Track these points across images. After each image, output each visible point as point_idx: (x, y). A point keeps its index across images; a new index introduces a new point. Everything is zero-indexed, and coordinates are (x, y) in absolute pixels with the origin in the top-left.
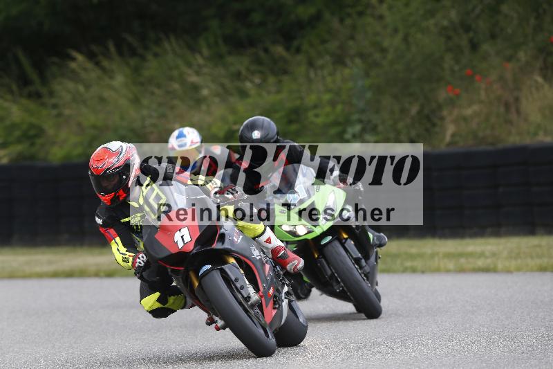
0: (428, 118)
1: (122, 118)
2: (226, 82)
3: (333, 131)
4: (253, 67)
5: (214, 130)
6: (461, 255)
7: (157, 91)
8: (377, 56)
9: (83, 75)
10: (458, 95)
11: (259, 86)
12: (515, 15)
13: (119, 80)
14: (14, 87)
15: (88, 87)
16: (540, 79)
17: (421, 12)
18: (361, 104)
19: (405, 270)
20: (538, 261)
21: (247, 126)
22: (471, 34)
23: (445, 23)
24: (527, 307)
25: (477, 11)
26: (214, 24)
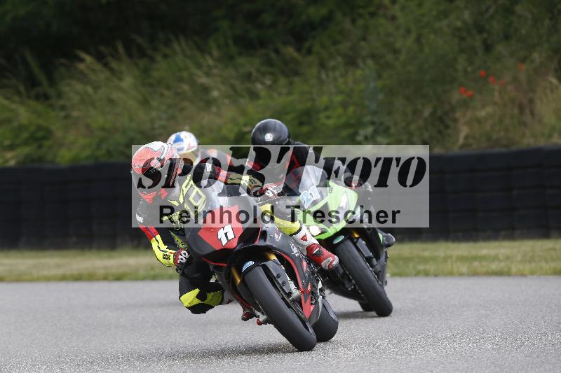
0: (441, 120)
1: (131, 120)
2: (237, 83)
3: (345, 133)
4: (264, 69)
5: (224, 132)
6: (475, 258)
7: (167, 93)
8: (390, 57)
9: (93, 77)
10: (471, 97)
11: (270, 87)
12: (530, 16)
13: (128, 81)
14: (22, 88)
15: (96, 88)
16: (554, 81)
17: (434, 13)
18: (373, 106)
19: (418, 274)
20: (553, 265)
21: (259, 129)
22: (485, 35)
23: (459, 24)
24: (541, 311)
25: (491, 11)
26: (224, 24)
